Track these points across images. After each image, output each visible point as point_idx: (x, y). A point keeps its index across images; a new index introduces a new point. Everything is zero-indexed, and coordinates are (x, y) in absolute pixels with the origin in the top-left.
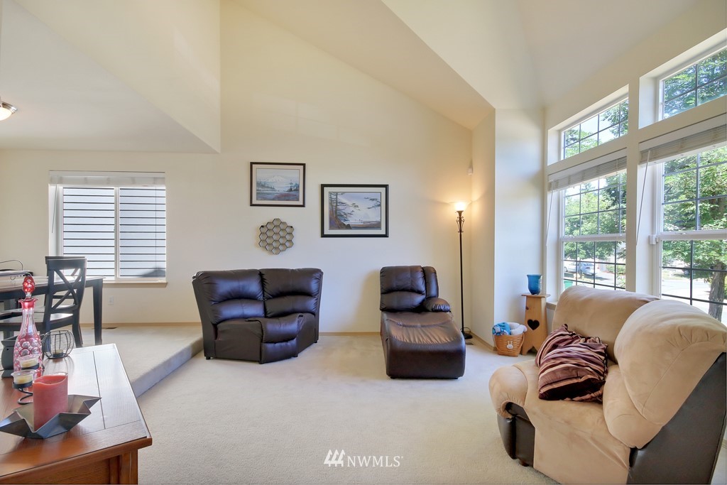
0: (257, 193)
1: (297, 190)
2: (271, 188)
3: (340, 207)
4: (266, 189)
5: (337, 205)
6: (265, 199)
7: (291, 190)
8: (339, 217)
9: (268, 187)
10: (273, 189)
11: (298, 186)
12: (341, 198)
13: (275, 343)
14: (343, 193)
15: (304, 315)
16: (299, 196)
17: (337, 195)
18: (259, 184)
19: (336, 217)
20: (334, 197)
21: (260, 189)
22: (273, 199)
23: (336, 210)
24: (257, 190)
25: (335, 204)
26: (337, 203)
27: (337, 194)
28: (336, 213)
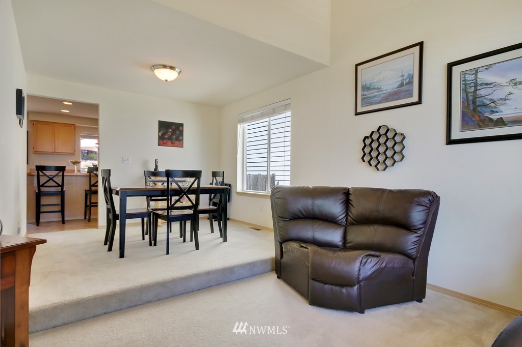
0: (363, 99)
1: (411, 83)
2: (378, 88)
3: (482, 92)
4: (371, 92)
5: (476, 90)
6: (370, 104)
7: (402, 85)
8: (479, 109)
9: (374, 89)
10: (379, 89)
11: (411, 77)
12: (483, 77)
13: (326, 284)
14: (488, 67)
15: (383, 255)
16: (412, 90)
17: (476, 74)
18: (365, 88)
19: (474, 110)
20: (470, 77)
21: (366, 93)
22: (380, 102)
23: (475, 98)
24: (363, 95)
25: (472, 89)
26: (476, 86)
27: (476, 71)
28: (474, 102)
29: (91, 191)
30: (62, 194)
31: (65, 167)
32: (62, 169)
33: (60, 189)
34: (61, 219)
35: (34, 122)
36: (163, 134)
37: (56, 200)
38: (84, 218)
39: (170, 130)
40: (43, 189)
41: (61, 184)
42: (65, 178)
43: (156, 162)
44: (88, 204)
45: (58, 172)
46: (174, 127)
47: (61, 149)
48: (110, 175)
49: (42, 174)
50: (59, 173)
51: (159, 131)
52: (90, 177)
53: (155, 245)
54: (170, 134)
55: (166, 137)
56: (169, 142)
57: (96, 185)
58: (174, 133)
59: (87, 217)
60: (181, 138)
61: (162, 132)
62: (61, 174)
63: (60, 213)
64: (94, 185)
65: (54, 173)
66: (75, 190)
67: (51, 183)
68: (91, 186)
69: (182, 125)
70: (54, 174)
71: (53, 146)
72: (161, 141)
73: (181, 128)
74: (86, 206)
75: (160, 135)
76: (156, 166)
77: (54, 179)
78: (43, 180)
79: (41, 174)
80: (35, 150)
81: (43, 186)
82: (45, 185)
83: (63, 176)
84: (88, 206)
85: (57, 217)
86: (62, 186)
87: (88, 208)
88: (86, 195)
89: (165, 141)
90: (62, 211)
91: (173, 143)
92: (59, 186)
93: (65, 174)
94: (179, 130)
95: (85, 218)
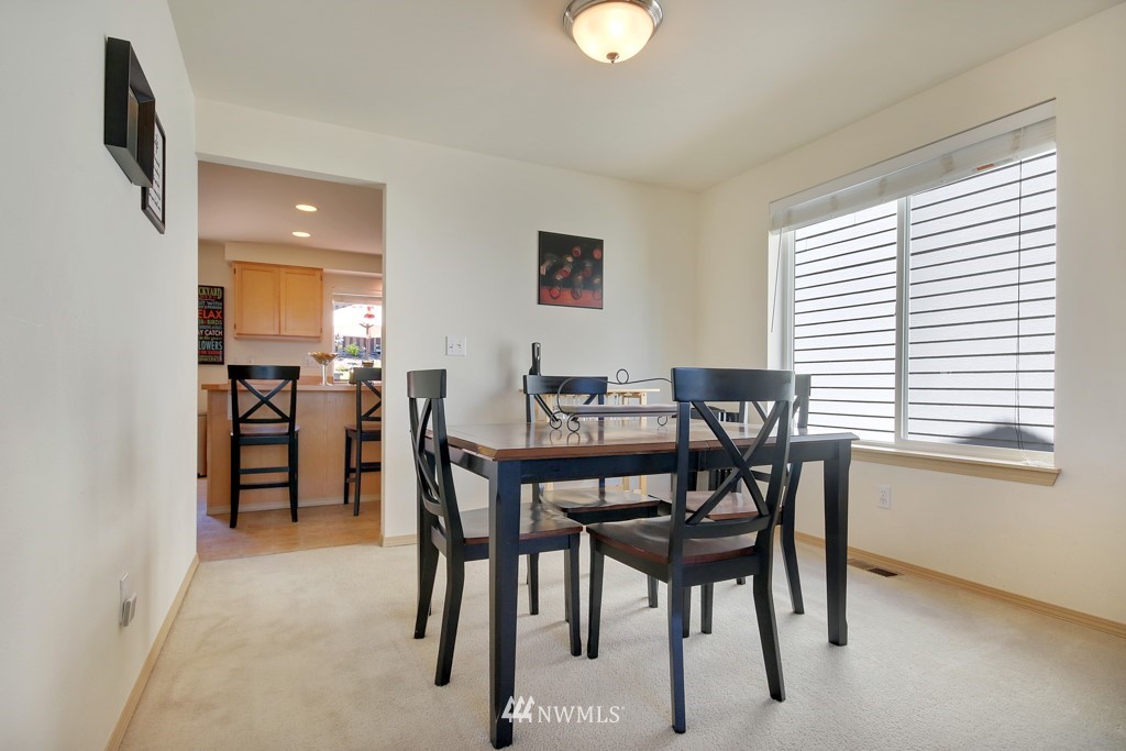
29: (361, 432)
30: (292, 441)
31: (299, 368)
32: (291, 374)
33: (285, 428)
34: (288, 505)
35: (237, 266)
36: (552, 271)
37: (276, 457)
38: (342, 501)
39: (570, 259)
40: (245, 428)
41: (288, 415)
42: (298, 397)
43: (535, 349)
44: (354, 464)
45: (282, 381)
46: (578, 249)
47: (292, 328)
48: (443, 394)
49: (244, 388)
50: (284, 385)
51: (541, 262)
52: (359, 393)
53: (593, 653)
54: (568, 269)
55: (559, 277)
56: (567, 294)
57: (373, 415)
58: (578, 266)
59: (352, 499)
60: (597, 281)
61: (547, 264)
62: (289, 386)
63: (287, 490)
64: (367, 417)
65: (271, 384)
66: (322, 432)
67: (265, 412)
68: (360, 418)
69: (598, 244)
70: (273, 388)
71: (277, 321)
72: (545, 291)
73: (596, 254)
74: (348, 471)
75: (543, 272)
76: (536, 363)
77: (271, 400)
78: (246, 403)
79: (240, 386)
80: (237, 331)
81: (245, 419)
82: (249, 418)
83: (294, 392)
84: (354, 471)
85: (278, 500)
86: (291, 420)
87: (353, 476)
88: (349, 442)
89: (556, 290)
90: (292, 485)
91: (575, 296)
92: (284, 419)
93: (299, 387)
94: (591, 257)
95: (346, 501)
